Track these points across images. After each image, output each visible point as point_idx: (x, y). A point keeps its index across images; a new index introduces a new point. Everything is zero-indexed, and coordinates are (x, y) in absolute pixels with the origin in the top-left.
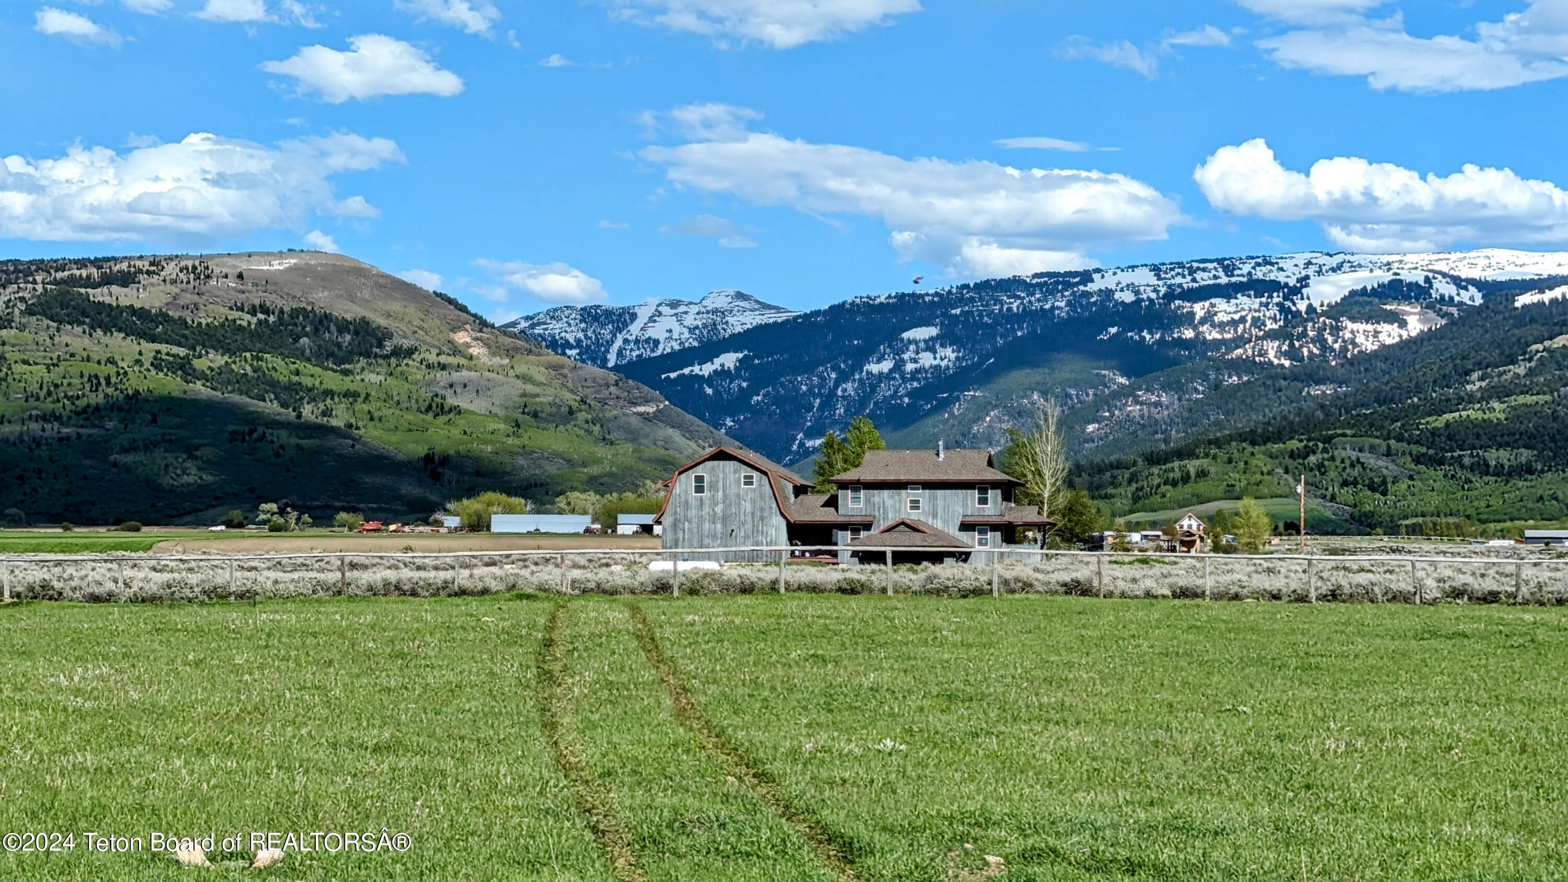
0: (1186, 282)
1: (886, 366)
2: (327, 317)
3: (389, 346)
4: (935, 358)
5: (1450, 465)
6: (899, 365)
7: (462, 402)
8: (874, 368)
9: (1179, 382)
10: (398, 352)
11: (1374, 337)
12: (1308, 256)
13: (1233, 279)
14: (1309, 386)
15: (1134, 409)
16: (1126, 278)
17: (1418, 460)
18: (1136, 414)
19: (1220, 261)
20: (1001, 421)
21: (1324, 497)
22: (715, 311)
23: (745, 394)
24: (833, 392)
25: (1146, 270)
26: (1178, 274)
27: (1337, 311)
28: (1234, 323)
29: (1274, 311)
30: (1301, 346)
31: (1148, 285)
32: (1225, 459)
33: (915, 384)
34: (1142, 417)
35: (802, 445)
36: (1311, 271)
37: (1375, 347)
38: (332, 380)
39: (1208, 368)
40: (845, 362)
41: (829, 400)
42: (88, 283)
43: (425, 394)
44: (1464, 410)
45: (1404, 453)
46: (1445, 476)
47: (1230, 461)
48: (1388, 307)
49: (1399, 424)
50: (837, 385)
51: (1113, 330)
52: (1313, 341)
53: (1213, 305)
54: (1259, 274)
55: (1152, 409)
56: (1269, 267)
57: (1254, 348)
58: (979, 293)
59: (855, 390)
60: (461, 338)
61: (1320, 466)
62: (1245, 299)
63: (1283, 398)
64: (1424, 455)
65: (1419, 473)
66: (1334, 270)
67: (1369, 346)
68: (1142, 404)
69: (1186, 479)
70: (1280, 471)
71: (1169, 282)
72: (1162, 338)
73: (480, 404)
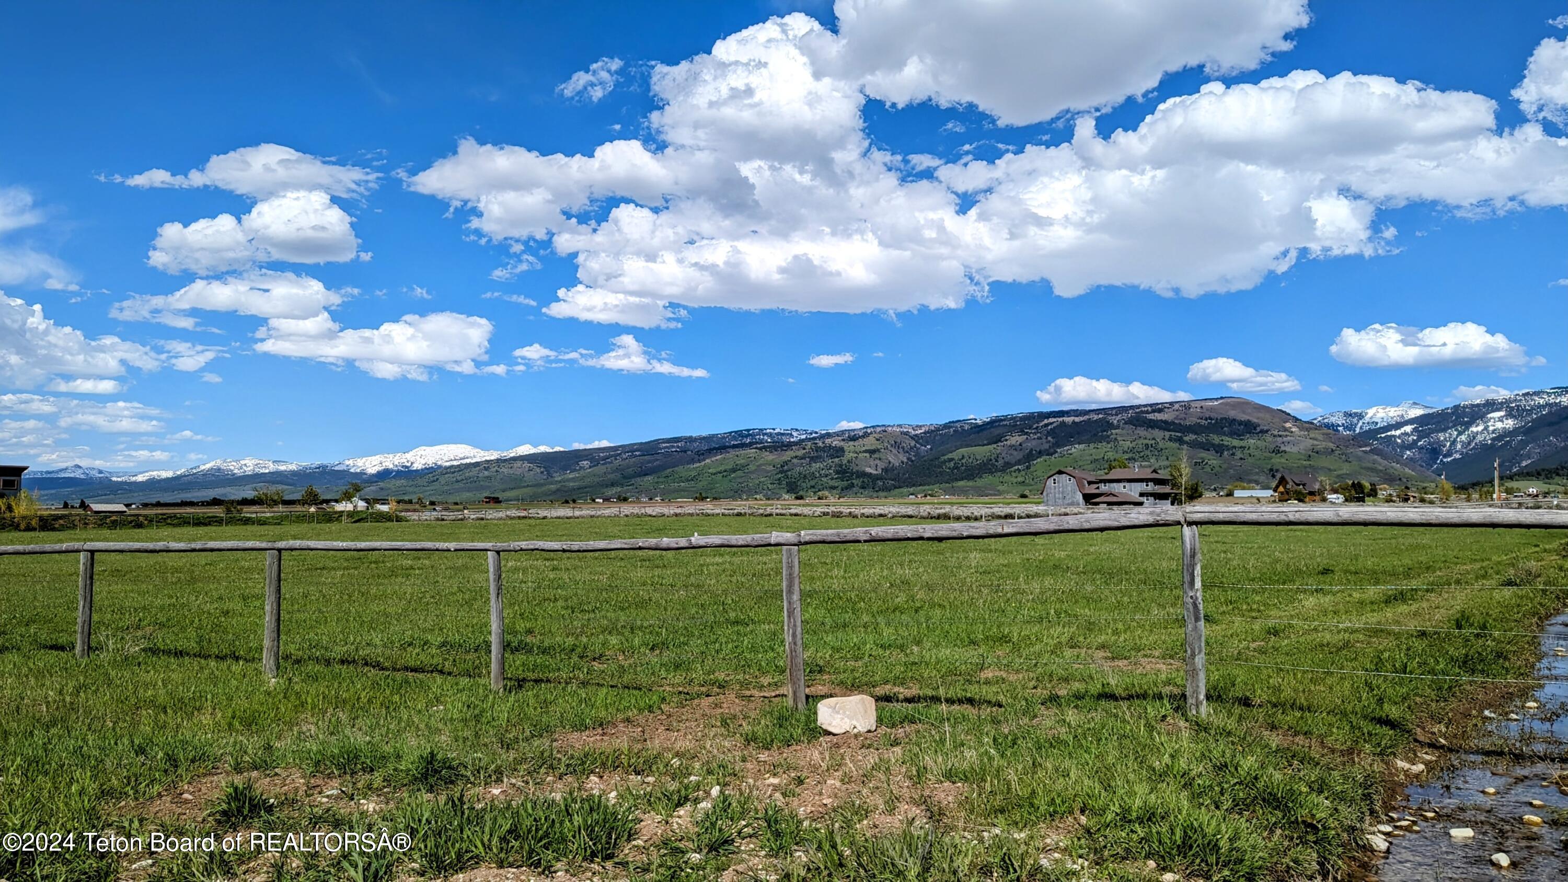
1: (1480, 428)
2: (1234, 420)
3: (1258, 429)
4: (1503, 424)
6: (1486, 428)
7: (1287, 449)
8: (1475, 429)
10: (1262, 432)
20: (1535, 449)
23: (1415, 442)
24: (1455, 440)
33: (1494, 435)
35: (1441, 461)
38: (1236, 443)
40: (1461, 427)
41: (1454, 443)
42: (1147, 412)
43: (1272, 446)
50: (1457, 437)
58: (1525, 398)
59: (1466, 438)
60: (1288, 425)
73: (1294, 449)
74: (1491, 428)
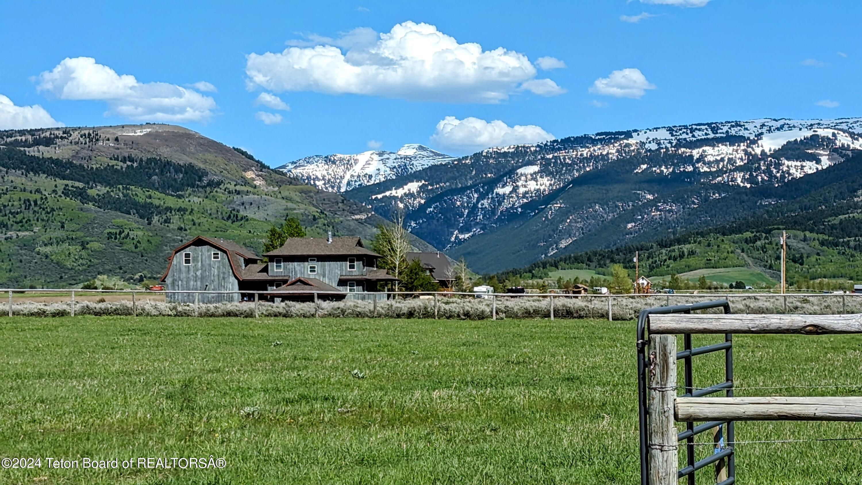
0: (689, 137)
2: (169, 163)
3: (206, 180)
4: (537, 185)
5: (842, 246)
6: (515, 189)
7: (249, 213)
8: (500, 191)
9: (683, 197)
10: (212, 184)
11: (801, 169)
12: (763, 121)
13: (717, 135)
14: (761, 199)
15: (655, 214)
16: (652, 135)
17: (822, 244)
18: (658, 217)
19: (709, 125)
20: (576, 222)
21: (765, 266)
22: (406, 157)
23: (422, 208)
24: (475, 206)
25: (664, 130)
26: (684, 132)
27: (778, 154)
28: (717, 162)
29: (741, 154)
30: (757, 175)
31: (666, 139)
32: (706, 244)
33: (525, 201)
34: (661, 219)
35: (457, 237)
36: (764, 130)
37: (802, 176)
38: (171, 201)
39: (701, 188)
40: (483, 187)
41: (474, 209)
42: (26, 144)
43: (227, 209)
44: (851, 213)
45: (814, 239)
46: (839, 253)
47: (709, 245)
48: (810, 151)
49: (812, 222)
50: (478, 202)
51: (644, 167)
52: (764, 172)
53: (704, 151)
54: (733, 132)
55: (667, 214)
56: (739, 128)
57: (728, 177)
58: (564, 145)
59: (489, 205)
60: (250, 175)
61: (763, 248)
62: (724, 147)
63: (746, 207)
64: (826, 240)
65: (823, 251)
66: (778, 129)
67: (798, 175)
68: (661, 211)
69: (682, 256)
70: (739, 251)
71: (678, 138)
72: (674, 171)
73: (260, 215)
74: (522, 190)
